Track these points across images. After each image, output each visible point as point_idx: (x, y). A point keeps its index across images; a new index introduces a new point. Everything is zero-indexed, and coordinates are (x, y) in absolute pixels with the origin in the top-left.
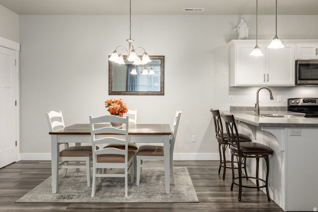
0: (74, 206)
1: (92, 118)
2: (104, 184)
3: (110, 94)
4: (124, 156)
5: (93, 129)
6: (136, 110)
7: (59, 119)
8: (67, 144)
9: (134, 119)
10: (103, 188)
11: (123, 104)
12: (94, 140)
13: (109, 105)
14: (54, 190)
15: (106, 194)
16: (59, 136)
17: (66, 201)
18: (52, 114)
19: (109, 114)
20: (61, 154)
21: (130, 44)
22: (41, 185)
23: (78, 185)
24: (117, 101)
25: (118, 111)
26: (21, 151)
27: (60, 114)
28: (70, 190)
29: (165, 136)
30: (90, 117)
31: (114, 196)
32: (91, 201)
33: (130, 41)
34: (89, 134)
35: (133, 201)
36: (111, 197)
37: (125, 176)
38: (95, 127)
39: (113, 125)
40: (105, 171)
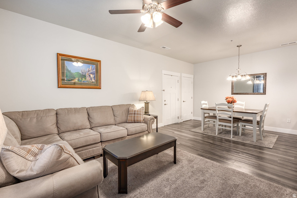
0: (208, 136)
1: (216, 104)
2: (224, 132)
3: (232, 94)
4: (231, 121)
5: (217, 108)
6: (245, 102)
7: (206, 104)
8: (209, 114)
9: (243, 106)
10: (222, 133)
11: (234, 99)
12: (218, 112)
13: (227, 99)
14: (202, 130)
15: (223, 135)
16: (204, 110)
17: (206, 134)
18: (203, 102)
19: (227, 103)
20: (205, 117)
21: (238, 71)
22: (198, 128)
23: (212, 130)
24: (231, 97)
25: (231, 102)
26: (194, 116)
27: (206, 102)
28: (209, 131)
29: (253, 114)
30: (216, 103)
31: (226, 137)
32: (215, 136)
33: (238, 70)
34: (215, 110)
35: (234, 140)
36: (224, 137)
37: (232, 129)
38: (218, 107)
39: (229, 108)
40: (222, 126)
